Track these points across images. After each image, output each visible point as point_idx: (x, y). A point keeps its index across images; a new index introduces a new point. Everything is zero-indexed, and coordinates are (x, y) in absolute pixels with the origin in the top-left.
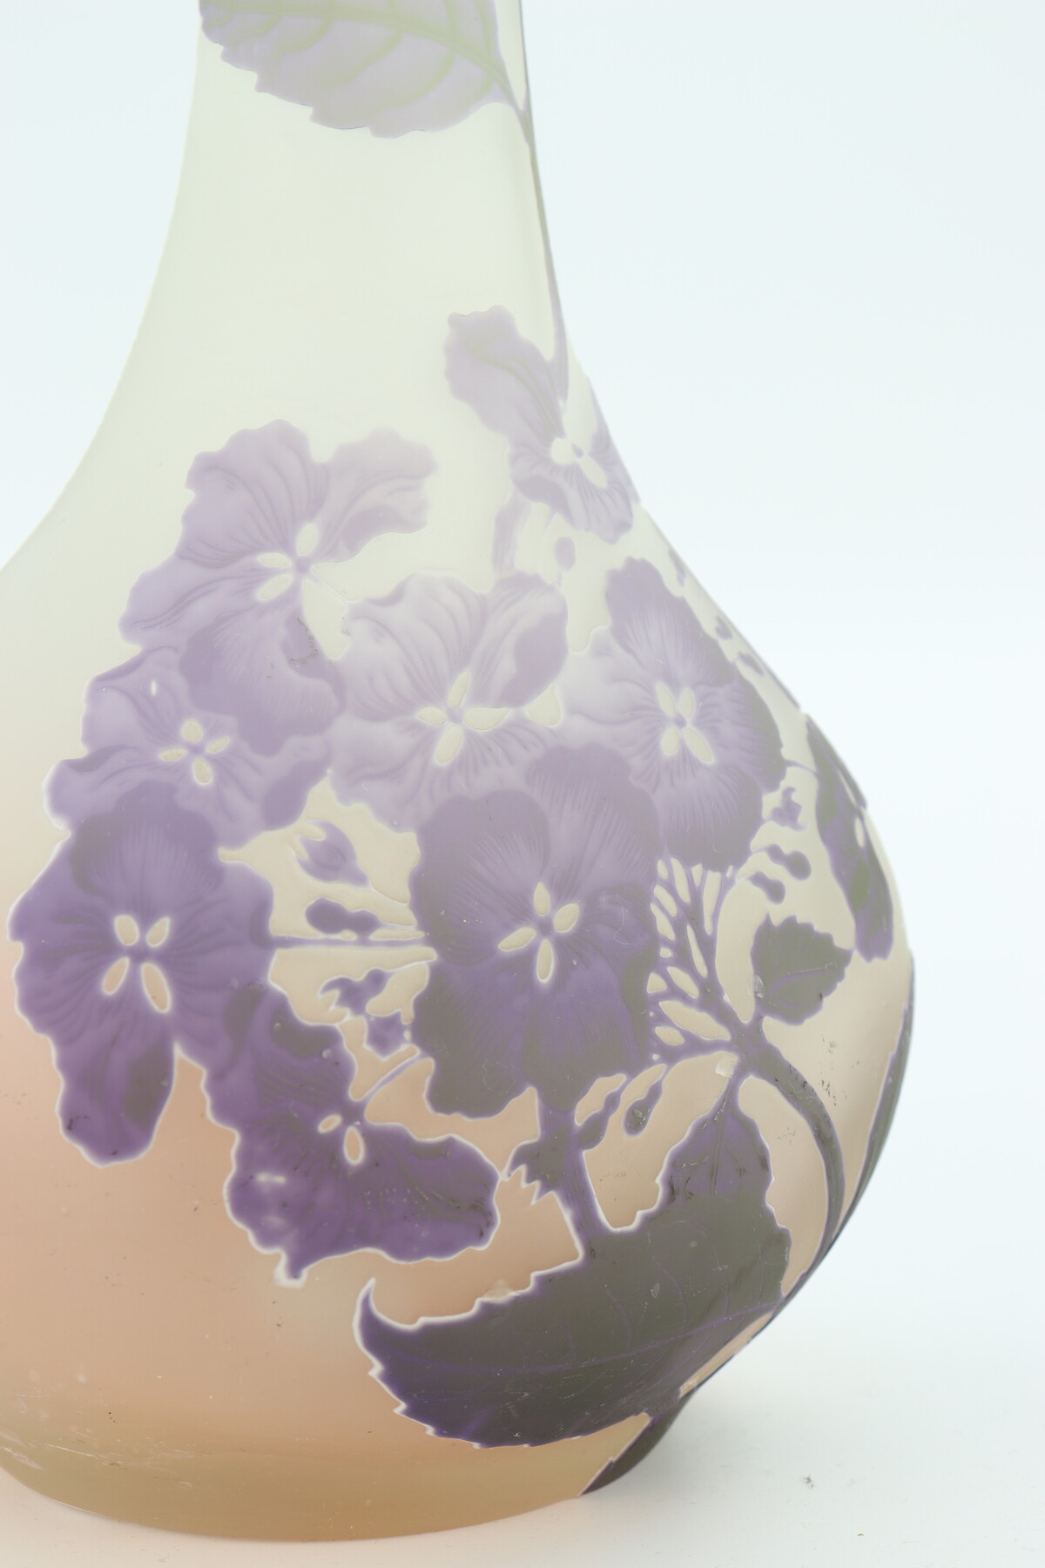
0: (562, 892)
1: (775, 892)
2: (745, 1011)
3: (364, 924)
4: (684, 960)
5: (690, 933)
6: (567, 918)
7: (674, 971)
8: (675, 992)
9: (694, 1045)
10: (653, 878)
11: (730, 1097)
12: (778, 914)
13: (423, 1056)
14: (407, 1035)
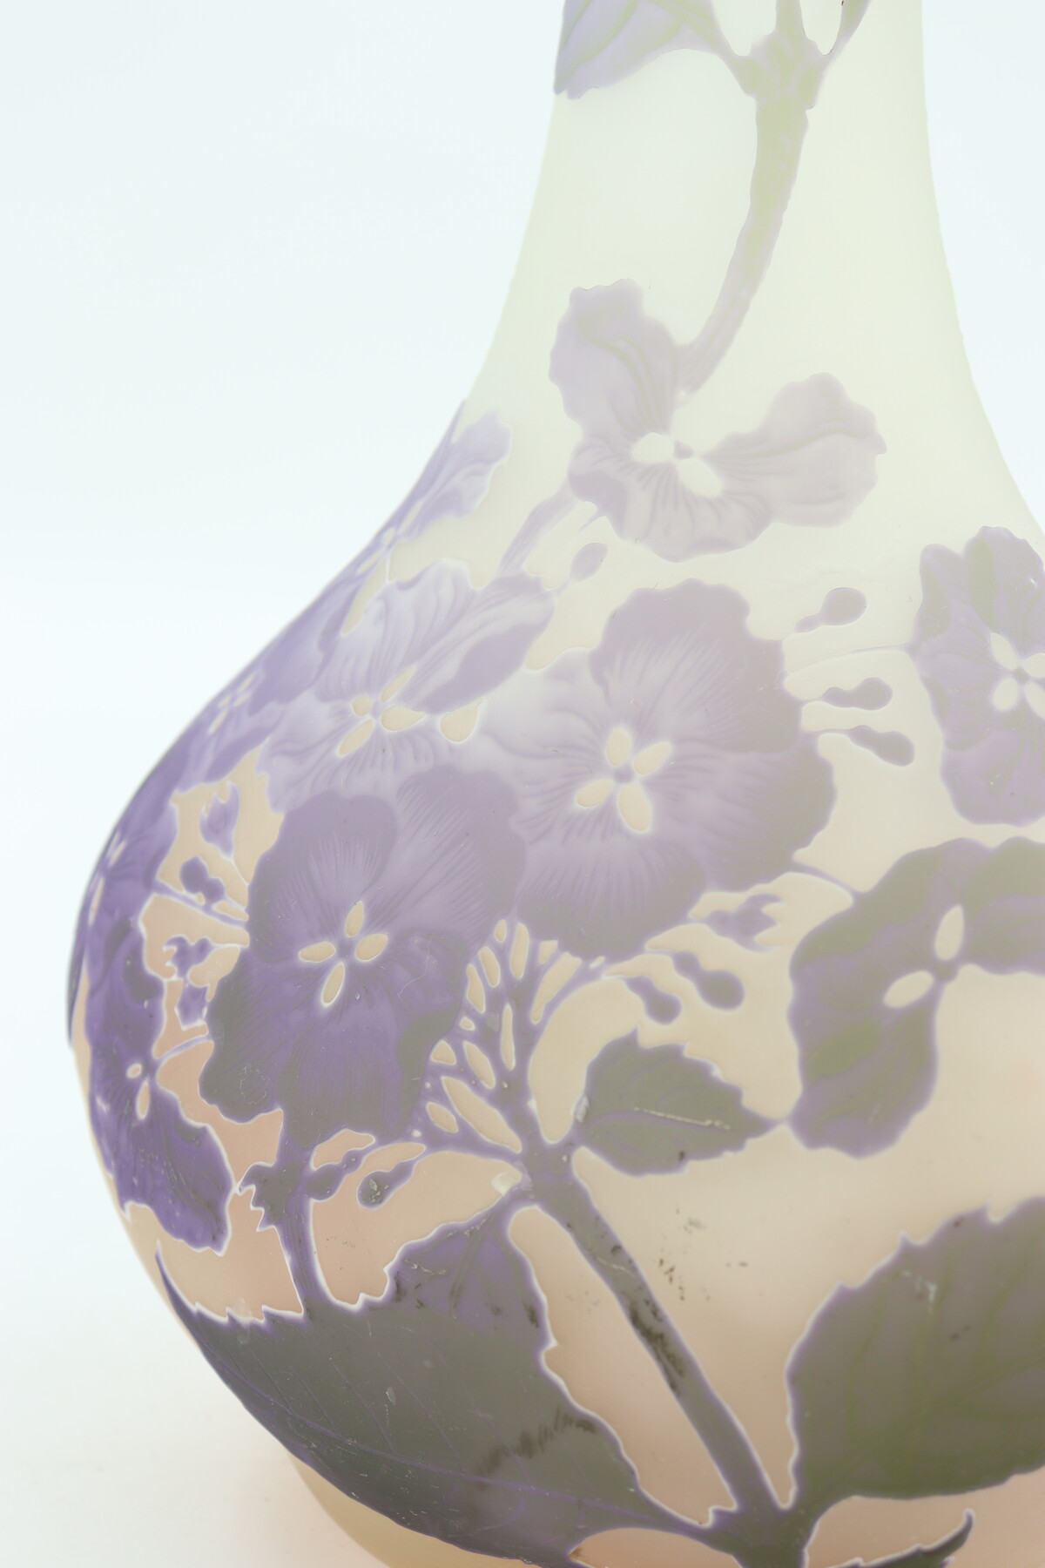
0: (377, 919)
1: (663, 1008)
2: (555, 1127)
3: (213, 892)
4: (488, 1039)
5: (508, 1011)
6: (373, 947)
7: (472, 1050)
8: (464, 1071)
9: (468, 1140)
10: (483, 936)
11: (496, 1218)
12: (653, 1034)
13: (208, 1038)
14: (205, 1011)
